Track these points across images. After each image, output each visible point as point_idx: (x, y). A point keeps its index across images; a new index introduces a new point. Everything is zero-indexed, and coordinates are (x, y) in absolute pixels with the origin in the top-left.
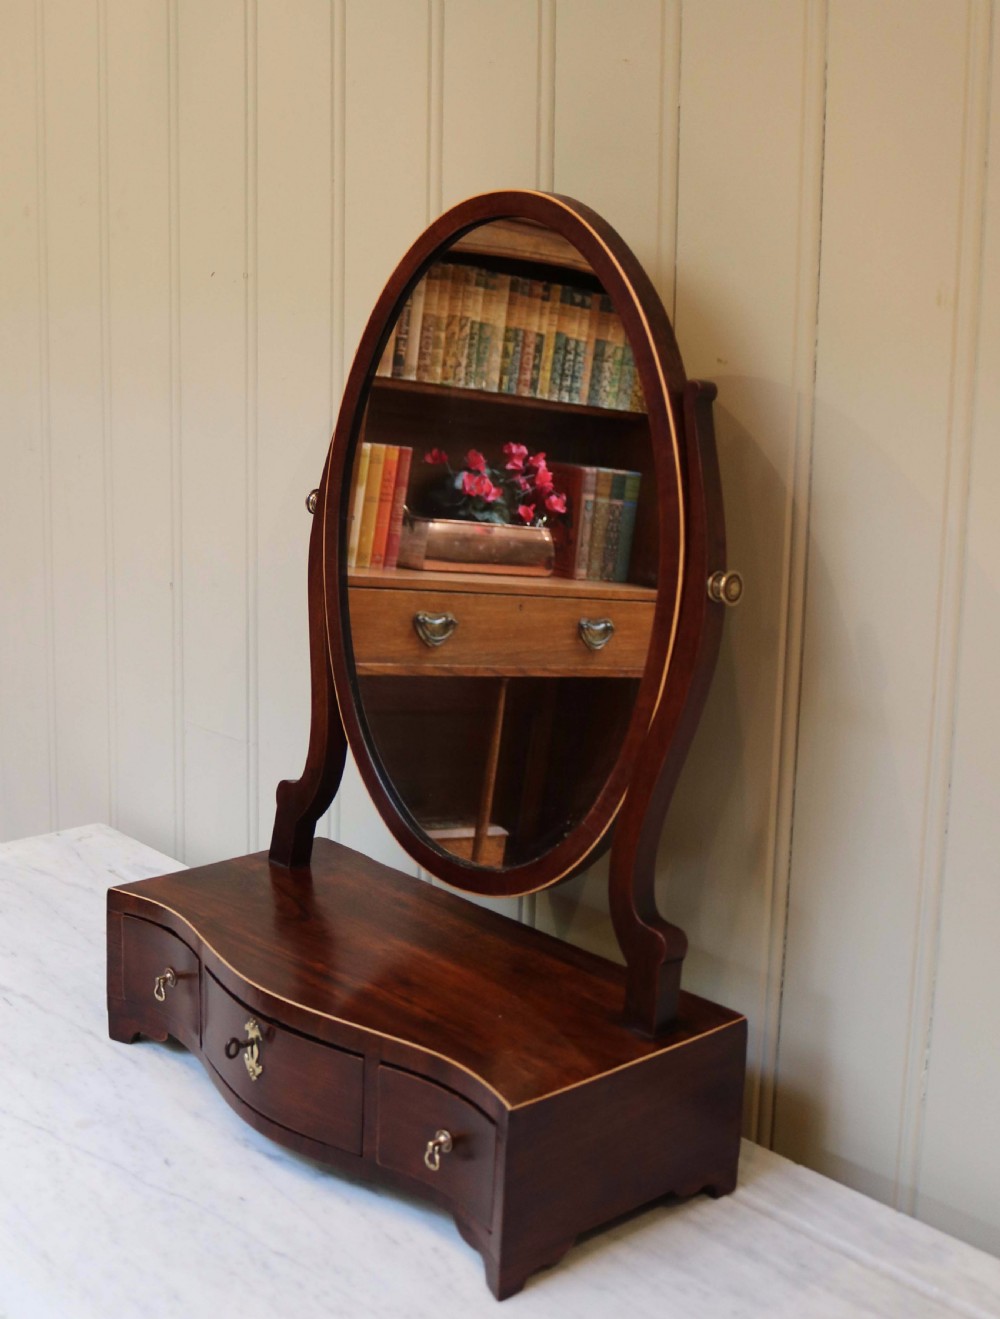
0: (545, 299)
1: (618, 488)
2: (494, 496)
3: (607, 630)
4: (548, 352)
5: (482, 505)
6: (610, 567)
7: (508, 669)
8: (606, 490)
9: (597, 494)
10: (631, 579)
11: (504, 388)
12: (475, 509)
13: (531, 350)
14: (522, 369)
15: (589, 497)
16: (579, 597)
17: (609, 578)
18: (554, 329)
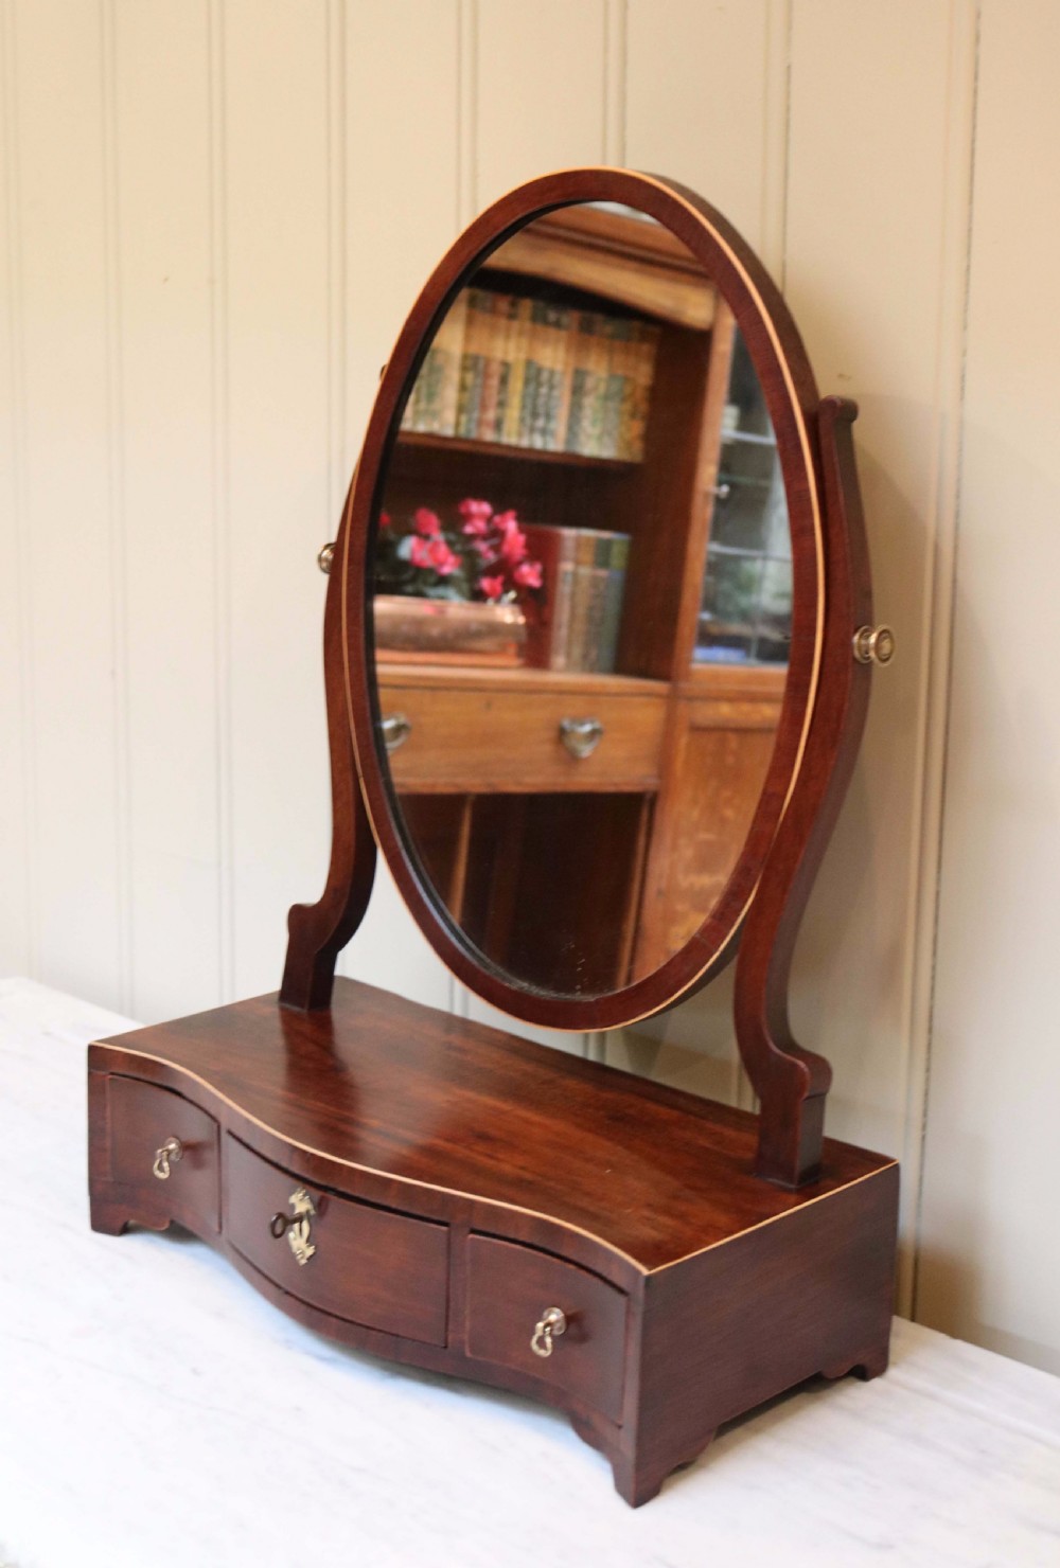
0: (512, 317)
1: (602, 555)
2: (450, 568)
3: (594, 734)
4: (516, 385)
5: (432, 579)
6: (594, 653)
7: (475, 784)
8: (588, 556)
9: (578, 562)
10: (620, 667)
11: (462, 431)
12: (425, 583)
13: (494, 382)
14: (484, 407)
15: (567, 567)
16: (561, 692)
17: (593, 668)
18: (522, 356)
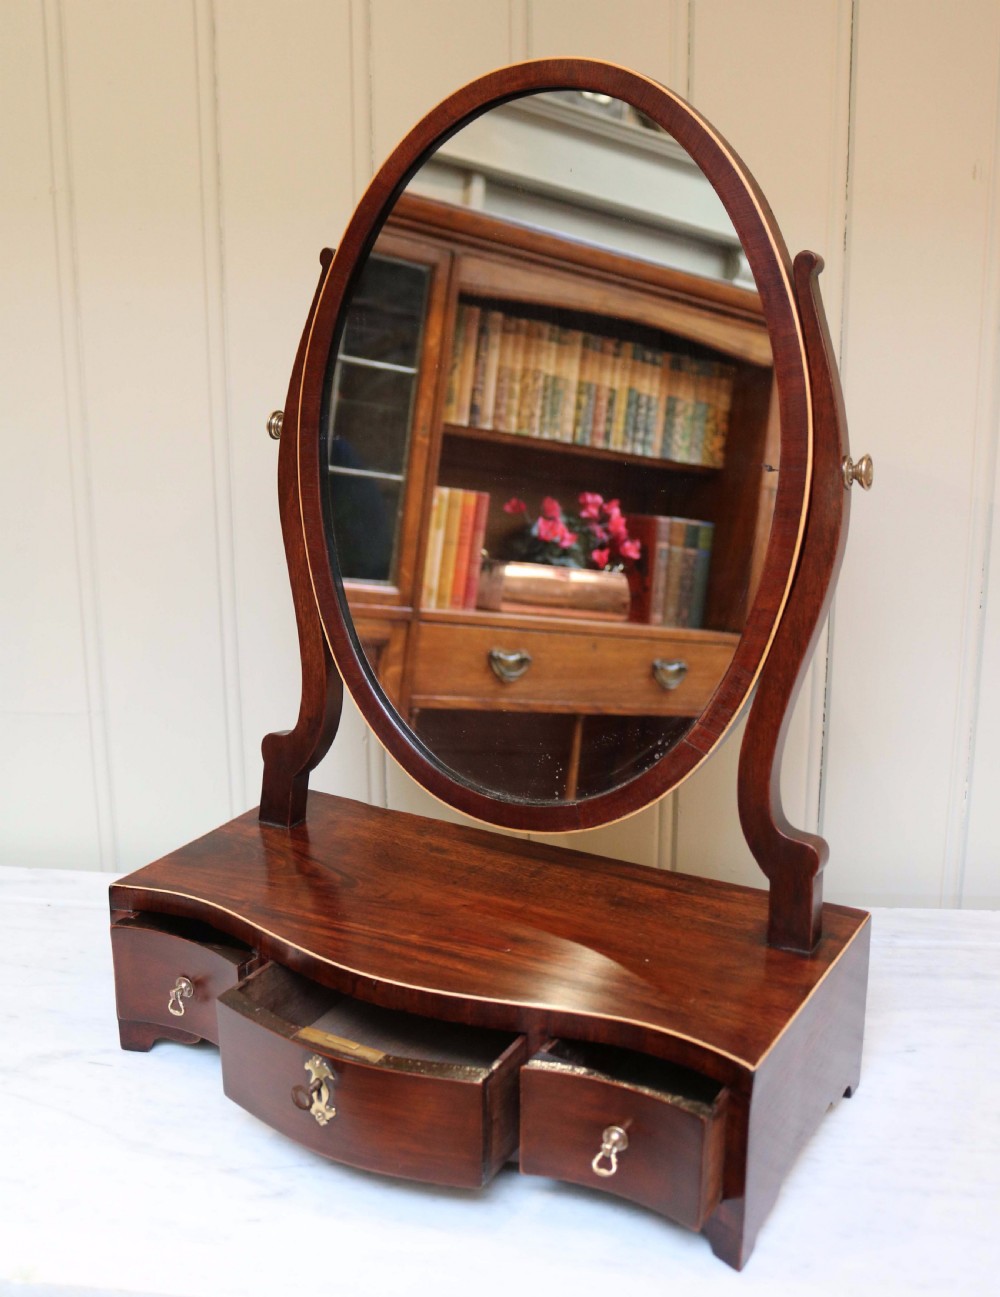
0: (616, 355)
1: (692, 540)
2: (569, 541)
3: (681, 671)
4: (621, 406)
5: (557, 552)
6: (685, 613)
7: (584, 706)
8: (680, 539)
9: (671, 542)
10: (705, 624)
11: (578, 439)
12: (551, 554)
13: (604, 403)
14: (595, 422)
15: (662, 545)
16: (652, 638)
17: (684, 624)
18: (626, 385)
